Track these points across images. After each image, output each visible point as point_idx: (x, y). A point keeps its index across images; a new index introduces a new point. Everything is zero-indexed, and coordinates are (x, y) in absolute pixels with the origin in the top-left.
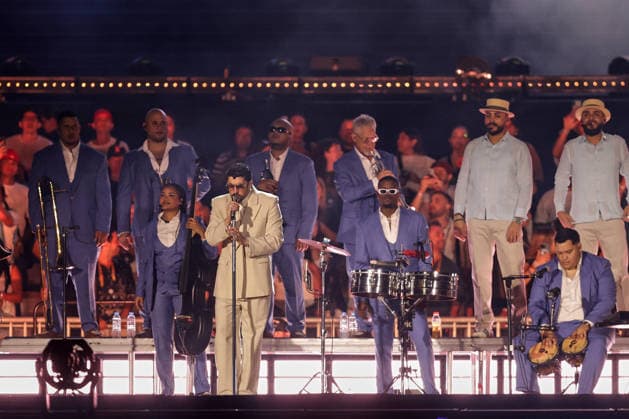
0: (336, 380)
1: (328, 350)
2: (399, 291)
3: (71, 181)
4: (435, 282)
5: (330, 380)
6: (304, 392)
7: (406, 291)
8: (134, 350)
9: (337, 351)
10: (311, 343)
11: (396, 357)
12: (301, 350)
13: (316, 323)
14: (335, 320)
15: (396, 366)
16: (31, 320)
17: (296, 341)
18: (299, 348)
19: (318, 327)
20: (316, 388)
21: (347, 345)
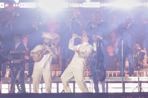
0: (142, 89)
1: (140, 80)
6: (133, 92)
10: (135, 78)
12: (131, 80)
13: (137, 73)
14: (142, 72)
16: (55, 72)
21: (146, 79)
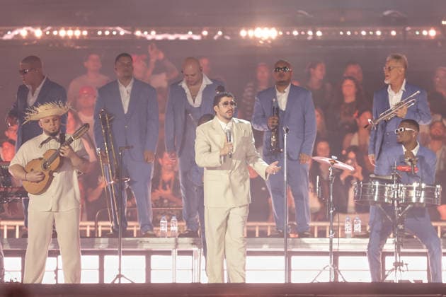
0: (341, 272)
1: (335, 247)
2: (393, 200)
3: (125, 113)
4: (423, 192)
5: (336, 272)
6: (315, 282)
7: (399, 199)
8: (176, 247)
9: (342, 248)
10: (322, 242)
11: (391, 254)
12: (309, 248)
13: (325, 227)
14: (341, 224)
15: (389, 261)
16: (93, 223)
17: (306, 240)
18: (307, 245)
19: (328, 229)
20: (325, 278)
21: (351, 244)
